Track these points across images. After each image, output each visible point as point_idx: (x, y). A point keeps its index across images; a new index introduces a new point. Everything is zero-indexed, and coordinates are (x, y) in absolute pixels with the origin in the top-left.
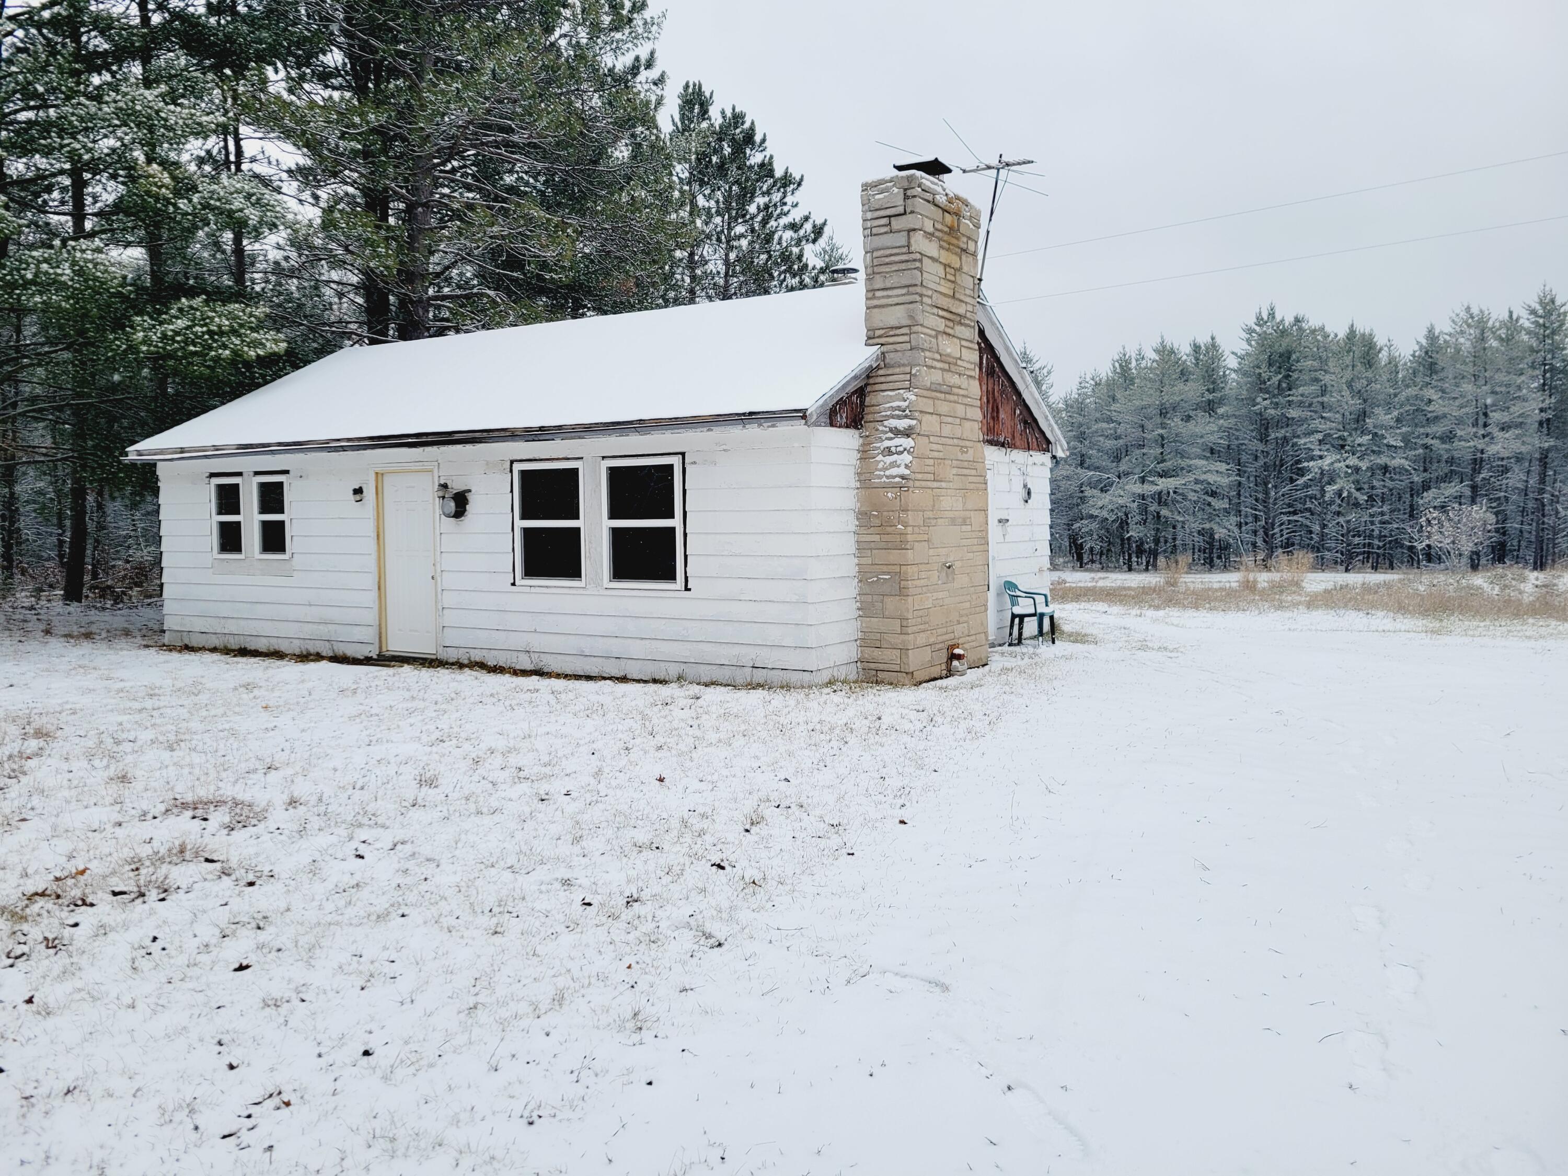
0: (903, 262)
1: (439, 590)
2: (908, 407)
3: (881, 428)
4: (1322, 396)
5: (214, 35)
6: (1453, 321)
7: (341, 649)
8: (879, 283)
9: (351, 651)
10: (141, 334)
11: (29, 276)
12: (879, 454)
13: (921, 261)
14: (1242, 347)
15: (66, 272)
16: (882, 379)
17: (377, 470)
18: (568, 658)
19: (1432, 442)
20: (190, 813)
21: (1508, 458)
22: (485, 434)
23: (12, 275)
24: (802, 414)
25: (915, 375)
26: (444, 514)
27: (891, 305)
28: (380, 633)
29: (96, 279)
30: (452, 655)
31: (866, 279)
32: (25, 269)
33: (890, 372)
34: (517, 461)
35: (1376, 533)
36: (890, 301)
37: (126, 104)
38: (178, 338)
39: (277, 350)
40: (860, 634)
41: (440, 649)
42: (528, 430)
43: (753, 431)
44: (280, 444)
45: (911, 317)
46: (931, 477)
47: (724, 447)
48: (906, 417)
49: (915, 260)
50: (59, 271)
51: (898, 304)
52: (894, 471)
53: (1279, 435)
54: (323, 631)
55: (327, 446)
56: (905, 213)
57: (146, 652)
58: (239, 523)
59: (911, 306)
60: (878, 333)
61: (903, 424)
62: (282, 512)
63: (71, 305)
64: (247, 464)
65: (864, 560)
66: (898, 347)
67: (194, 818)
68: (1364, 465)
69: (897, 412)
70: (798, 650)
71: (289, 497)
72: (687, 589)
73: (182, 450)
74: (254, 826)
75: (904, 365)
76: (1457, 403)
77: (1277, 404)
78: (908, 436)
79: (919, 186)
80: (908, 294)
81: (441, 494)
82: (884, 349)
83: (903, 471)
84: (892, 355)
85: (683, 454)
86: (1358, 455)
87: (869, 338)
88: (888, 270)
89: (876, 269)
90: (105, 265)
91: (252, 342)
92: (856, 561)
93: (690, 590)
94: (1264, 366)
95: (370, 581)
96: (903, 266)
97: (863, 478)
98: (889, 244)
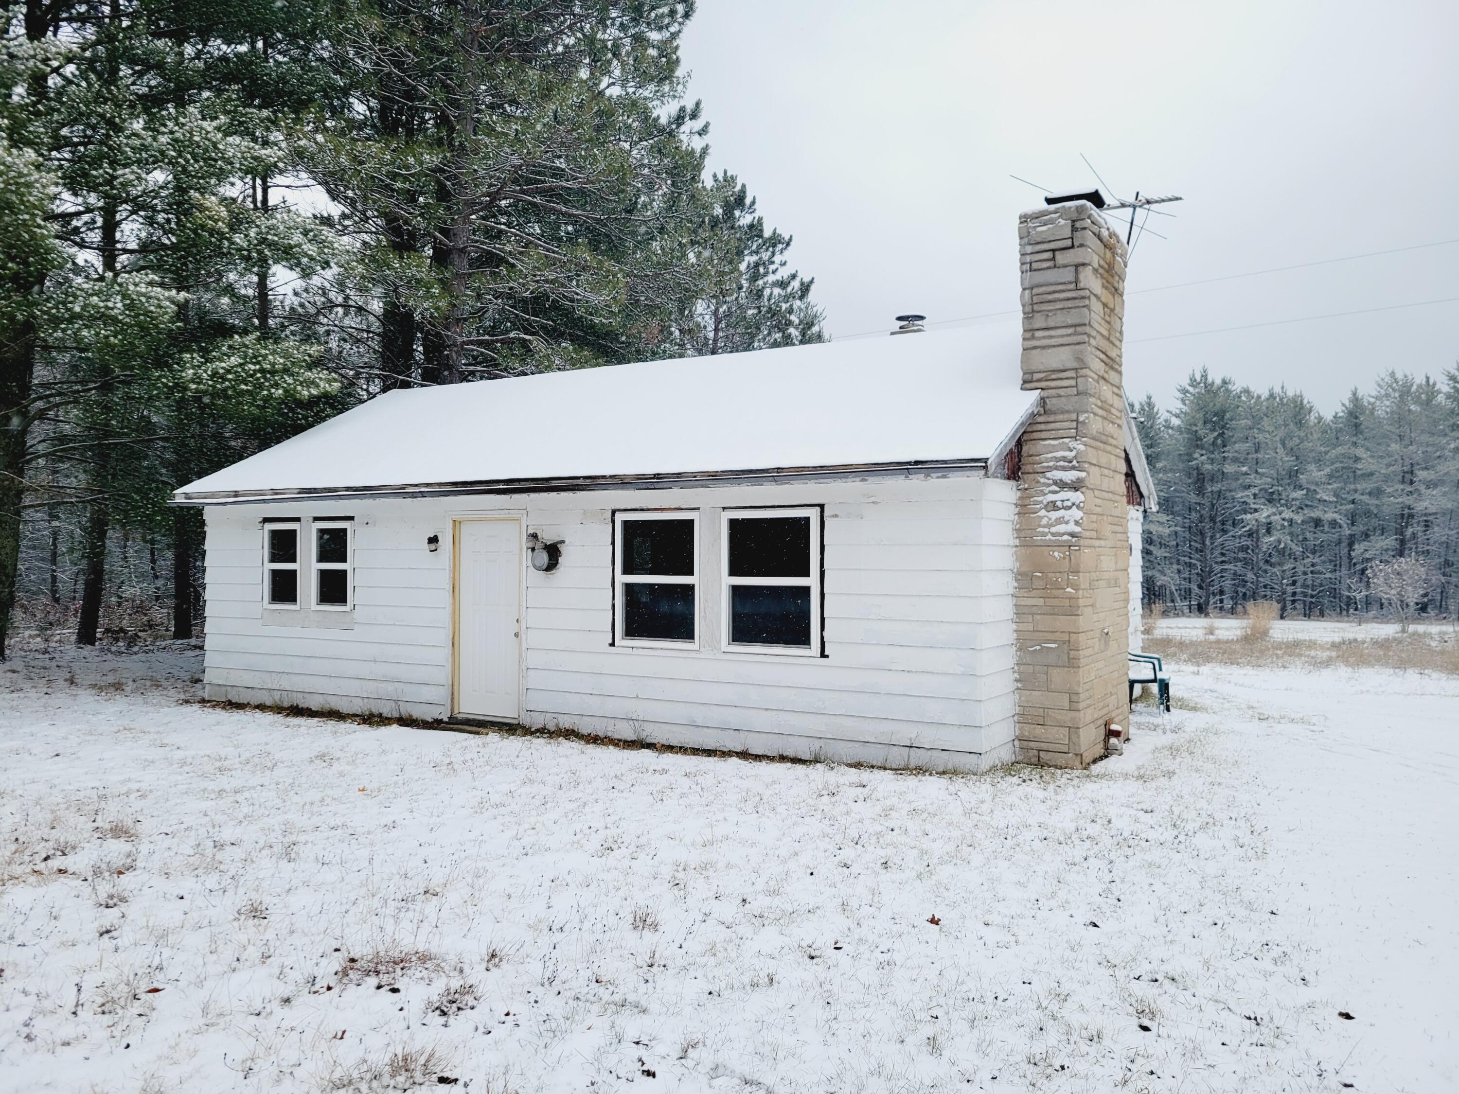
0: (1068, 299)
1: (524, 648)
2: (1075, 457)
3: (1042, 480)
4: (1256, 452)
5: (266, 75)
6: (1379, 385)
7: (408, 710)
8: (1039, 321)
9: (417, 713)
10: (191, 371)
11: (77, 309)
12: (1041, 509)
13: (1089, 298)
14: (1177, 406)
15: (117, 304)
16: (1042, 427)
17: (455, 517)
18: (674, 728)
19: (1362, 497)
20: (373, 981)
21: (1436, 513)
22: (588, 482)
23: (58, 308)
24: (980, 464)
25: (1083, 422)
26: (535, 567)
27: (1054, 346)
28: (453, 694)
29: (147, 313)
30: (537, 721)
31: (1024, 318)
32: (71, 302)
33: (1051, 418)
34: (619, 510)
35: (1309, 582)
36: (1053, 342)
37: (184, 135)
38: (230, 376)
39: (329, 389)
40: (1018, 708)
41: (523, 714)
42: (640, 477)
43: (917, 481)
44: (348, 489)
45: (1079, 359)
46: (1094, 534)
47: (873, 499)
48: (1073, 468)
49: (1083, 298)
50: (110, 304)
51: (1062, 345)
52: (1062, 528)
53: (1215, 489)
54: (389, 689)
55: (401, 491)
56: (1073, 247)
57: (187, 709)
58: (294, 572)
59: (1077, 347)
60: (1037, 376)
61: (1069, 476)
62: (344, 560)
63: (120, 340)
64: (307, 509)
65: (1023, 627)
66: (1061, 392)
67: (379, 987)
68: (1298, 518)
69: (1062, 463)
70: (963, 729)
71: (352, 545)
72: (823, 655)
73: (236, 494)
74: (472, 1008)
75: (1068, 412)
76: (1386, 461)
77: (1212, 459)
78: (1076, 489)
79: (1089, 217)
80: (1075, 334)
81: (530, 545)
82: (1045, 393)
83: (1072, 527)
84: (1054, 401)
85: (822, 506)
86: (1293, 508)
87: (1025, 382)
88: (1051, 308)
89: (1036, 307)
90: (158, 300)
91: (305, 381)
92: (1014, 627)
93: (827, 656)
94: (1200, 424)
95: (443, 637)
96: (1070, 304)
97: (1022, 534)
98: (1053, 280)
